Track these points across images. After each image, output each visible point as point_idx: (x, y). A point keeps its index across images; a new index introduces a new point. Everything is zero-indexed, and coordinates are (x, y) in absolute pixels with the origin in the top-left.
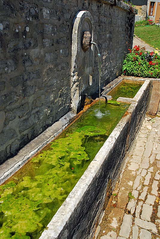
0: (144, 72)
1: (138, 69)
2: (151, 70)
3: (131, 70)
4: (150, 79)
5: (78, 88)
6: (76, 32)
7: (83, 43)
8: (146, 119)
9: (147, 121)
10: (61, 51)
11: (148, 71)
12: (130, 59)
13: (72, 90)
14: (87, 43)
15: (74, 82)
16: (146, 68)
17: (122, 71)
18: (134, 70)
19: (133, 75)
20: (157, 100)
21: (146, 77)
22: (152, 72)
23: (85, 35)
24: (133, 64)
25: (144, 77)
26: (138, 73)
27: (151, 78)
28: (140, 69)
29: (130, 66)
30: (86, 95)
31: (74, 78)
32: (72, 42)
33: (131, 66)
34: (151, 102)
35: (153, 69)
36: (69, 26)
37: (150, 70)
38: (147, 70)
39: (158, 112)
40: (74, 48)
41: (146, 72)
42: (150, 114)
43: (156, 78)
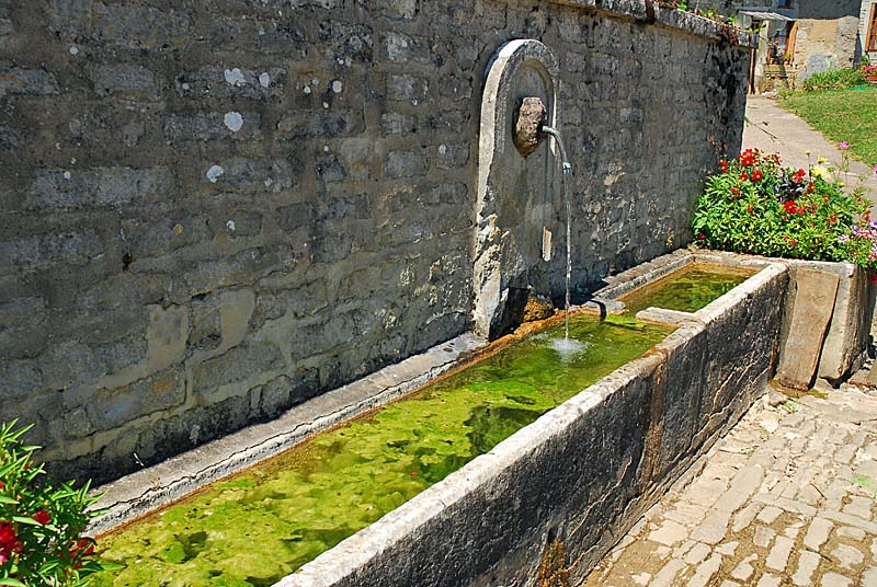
0: (766, 235)
1: (747, 226)
2: (792, 231)
3: (722, 229)
4: (790, 260)
5: (497, 263)
6: (494, 97)
7: (518, 129)
8: (766, 398)
9: (770, 404)
10: (442, 149)
11: (780, 233)
12: (721, 192)
13: (479, 267)
14: (528, 131)
15: (486, 244)
16: (772, 223)
17: (693, 231)
18: (733, 231)
19: (729, 246)
20: (812, 335)
21: (773, 255)
22: (796, 235)
23: (523, 108)
24: (732, 208)
25: (767, 255)
26: (744, 240)
27: (794, 258)
28: (752, 227)
29: (720, 217)
30: (529, 290)
31: (485, 232)
32: (482, 125)
33: (724, 215)
34: (790, 341)
35: (799, 226)
36: (471, 80)
37: (788, 231)
38: (778, 231)
39: (818, 379)
40: (485, 141)
41: (776, 239)
42: (788, 385)
43: (810, 258)
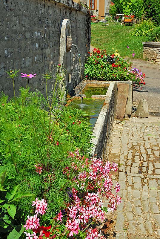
0: (107, 74)
1: (101, 72)
2: (115, 72)
3: (94, 74)
5: (64, 84)
6: (64, 36)
7: (67, 45)
8: (115, 122)
9: (117, 123)
11: (111, 73)
12: (92, 62)
13: (60, 85)
14: (70, 46)
16: (109, 71)
17: (84, 75)
18: (97, 74)
19: (96, 79)
20: (123, 102)
21: (109, 80)
22: (116, 74)
23: (68, 39)
24: (96, 67)
25: (108, 80)
26: (101, 77)
27: (115, 81)
28: (103, 72)
31: (61, 75)
33: (94, 69)
34: (117, 105)
35: (116, 71)
36: (58, 32)
37: (113, 73)
38: (110, 73)
39: (126, 115)
40: (62, 49)
41: (110, 75)
42: (118, 118)
43: (120, 80)
